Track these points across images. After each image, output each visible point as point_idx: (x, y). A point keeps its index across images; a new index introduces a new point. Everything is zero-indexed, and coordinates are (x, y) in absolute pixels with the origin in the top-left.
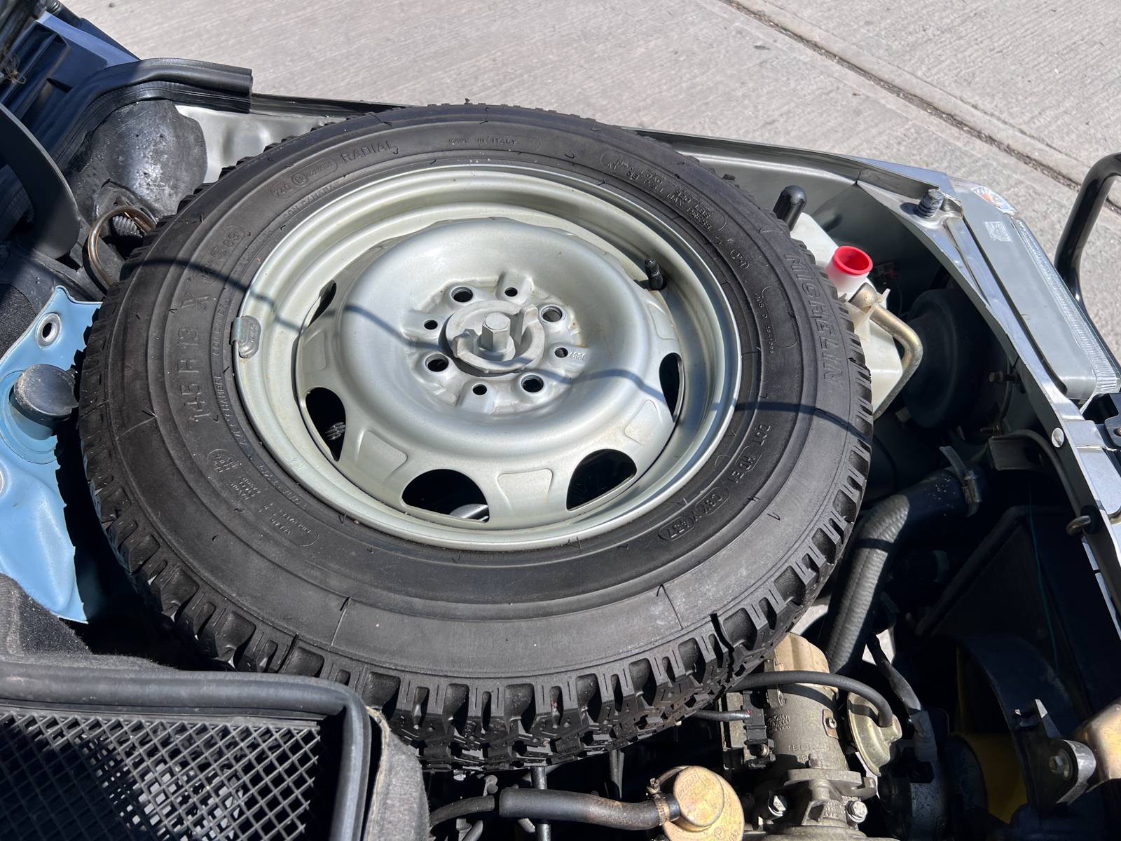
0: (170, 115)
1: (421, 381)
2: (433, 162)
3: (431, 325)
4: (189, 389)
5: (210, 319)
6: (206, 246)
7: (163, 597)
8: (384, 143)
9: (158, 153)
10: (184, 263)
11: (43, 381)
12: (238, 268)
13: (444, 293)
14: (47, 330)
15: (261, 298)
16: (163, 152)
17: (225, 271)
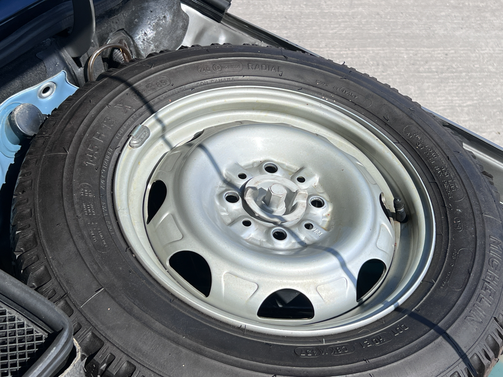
0: (175, 7)
1: (218, 203)
2: (300, 89)
3: (243, 176)
4: (92, 148)
5: (125, 119)
6: (146, 81)
7: (18, 244)
8: (277, 67)
9: (158, 25)
10: (129, 85)
11: (29, 113)
12: (156, 100)
13: (262, 163)
14: (46, 90)
15: (159, 121)
16: (161, 26)
17: (148, 98)
